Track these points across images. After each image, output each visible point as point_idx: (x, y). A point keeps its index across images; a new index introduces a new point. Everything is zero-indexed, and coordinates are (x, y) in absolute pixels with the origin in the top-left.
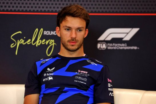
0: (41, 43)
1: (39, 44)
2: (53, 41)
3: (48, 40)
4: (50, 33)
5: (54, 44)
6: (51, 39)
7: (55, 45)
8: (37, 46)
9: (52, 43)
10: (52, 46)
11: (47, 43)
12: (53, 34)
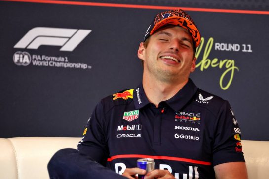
0: (210, 66)
1: (206, 67)
2: (233, 62)
3: (222, 61)
4: (227, 48)
5: (233, 68)
6: (228, 59)
7: (235, 70)
8: (202, 69)
9: (231, 66)
10: (231, 71)
11: (221, 67)
12: (232, 49)
